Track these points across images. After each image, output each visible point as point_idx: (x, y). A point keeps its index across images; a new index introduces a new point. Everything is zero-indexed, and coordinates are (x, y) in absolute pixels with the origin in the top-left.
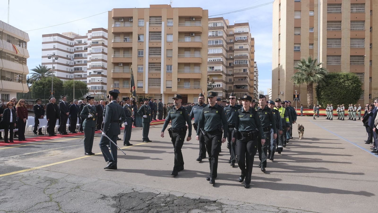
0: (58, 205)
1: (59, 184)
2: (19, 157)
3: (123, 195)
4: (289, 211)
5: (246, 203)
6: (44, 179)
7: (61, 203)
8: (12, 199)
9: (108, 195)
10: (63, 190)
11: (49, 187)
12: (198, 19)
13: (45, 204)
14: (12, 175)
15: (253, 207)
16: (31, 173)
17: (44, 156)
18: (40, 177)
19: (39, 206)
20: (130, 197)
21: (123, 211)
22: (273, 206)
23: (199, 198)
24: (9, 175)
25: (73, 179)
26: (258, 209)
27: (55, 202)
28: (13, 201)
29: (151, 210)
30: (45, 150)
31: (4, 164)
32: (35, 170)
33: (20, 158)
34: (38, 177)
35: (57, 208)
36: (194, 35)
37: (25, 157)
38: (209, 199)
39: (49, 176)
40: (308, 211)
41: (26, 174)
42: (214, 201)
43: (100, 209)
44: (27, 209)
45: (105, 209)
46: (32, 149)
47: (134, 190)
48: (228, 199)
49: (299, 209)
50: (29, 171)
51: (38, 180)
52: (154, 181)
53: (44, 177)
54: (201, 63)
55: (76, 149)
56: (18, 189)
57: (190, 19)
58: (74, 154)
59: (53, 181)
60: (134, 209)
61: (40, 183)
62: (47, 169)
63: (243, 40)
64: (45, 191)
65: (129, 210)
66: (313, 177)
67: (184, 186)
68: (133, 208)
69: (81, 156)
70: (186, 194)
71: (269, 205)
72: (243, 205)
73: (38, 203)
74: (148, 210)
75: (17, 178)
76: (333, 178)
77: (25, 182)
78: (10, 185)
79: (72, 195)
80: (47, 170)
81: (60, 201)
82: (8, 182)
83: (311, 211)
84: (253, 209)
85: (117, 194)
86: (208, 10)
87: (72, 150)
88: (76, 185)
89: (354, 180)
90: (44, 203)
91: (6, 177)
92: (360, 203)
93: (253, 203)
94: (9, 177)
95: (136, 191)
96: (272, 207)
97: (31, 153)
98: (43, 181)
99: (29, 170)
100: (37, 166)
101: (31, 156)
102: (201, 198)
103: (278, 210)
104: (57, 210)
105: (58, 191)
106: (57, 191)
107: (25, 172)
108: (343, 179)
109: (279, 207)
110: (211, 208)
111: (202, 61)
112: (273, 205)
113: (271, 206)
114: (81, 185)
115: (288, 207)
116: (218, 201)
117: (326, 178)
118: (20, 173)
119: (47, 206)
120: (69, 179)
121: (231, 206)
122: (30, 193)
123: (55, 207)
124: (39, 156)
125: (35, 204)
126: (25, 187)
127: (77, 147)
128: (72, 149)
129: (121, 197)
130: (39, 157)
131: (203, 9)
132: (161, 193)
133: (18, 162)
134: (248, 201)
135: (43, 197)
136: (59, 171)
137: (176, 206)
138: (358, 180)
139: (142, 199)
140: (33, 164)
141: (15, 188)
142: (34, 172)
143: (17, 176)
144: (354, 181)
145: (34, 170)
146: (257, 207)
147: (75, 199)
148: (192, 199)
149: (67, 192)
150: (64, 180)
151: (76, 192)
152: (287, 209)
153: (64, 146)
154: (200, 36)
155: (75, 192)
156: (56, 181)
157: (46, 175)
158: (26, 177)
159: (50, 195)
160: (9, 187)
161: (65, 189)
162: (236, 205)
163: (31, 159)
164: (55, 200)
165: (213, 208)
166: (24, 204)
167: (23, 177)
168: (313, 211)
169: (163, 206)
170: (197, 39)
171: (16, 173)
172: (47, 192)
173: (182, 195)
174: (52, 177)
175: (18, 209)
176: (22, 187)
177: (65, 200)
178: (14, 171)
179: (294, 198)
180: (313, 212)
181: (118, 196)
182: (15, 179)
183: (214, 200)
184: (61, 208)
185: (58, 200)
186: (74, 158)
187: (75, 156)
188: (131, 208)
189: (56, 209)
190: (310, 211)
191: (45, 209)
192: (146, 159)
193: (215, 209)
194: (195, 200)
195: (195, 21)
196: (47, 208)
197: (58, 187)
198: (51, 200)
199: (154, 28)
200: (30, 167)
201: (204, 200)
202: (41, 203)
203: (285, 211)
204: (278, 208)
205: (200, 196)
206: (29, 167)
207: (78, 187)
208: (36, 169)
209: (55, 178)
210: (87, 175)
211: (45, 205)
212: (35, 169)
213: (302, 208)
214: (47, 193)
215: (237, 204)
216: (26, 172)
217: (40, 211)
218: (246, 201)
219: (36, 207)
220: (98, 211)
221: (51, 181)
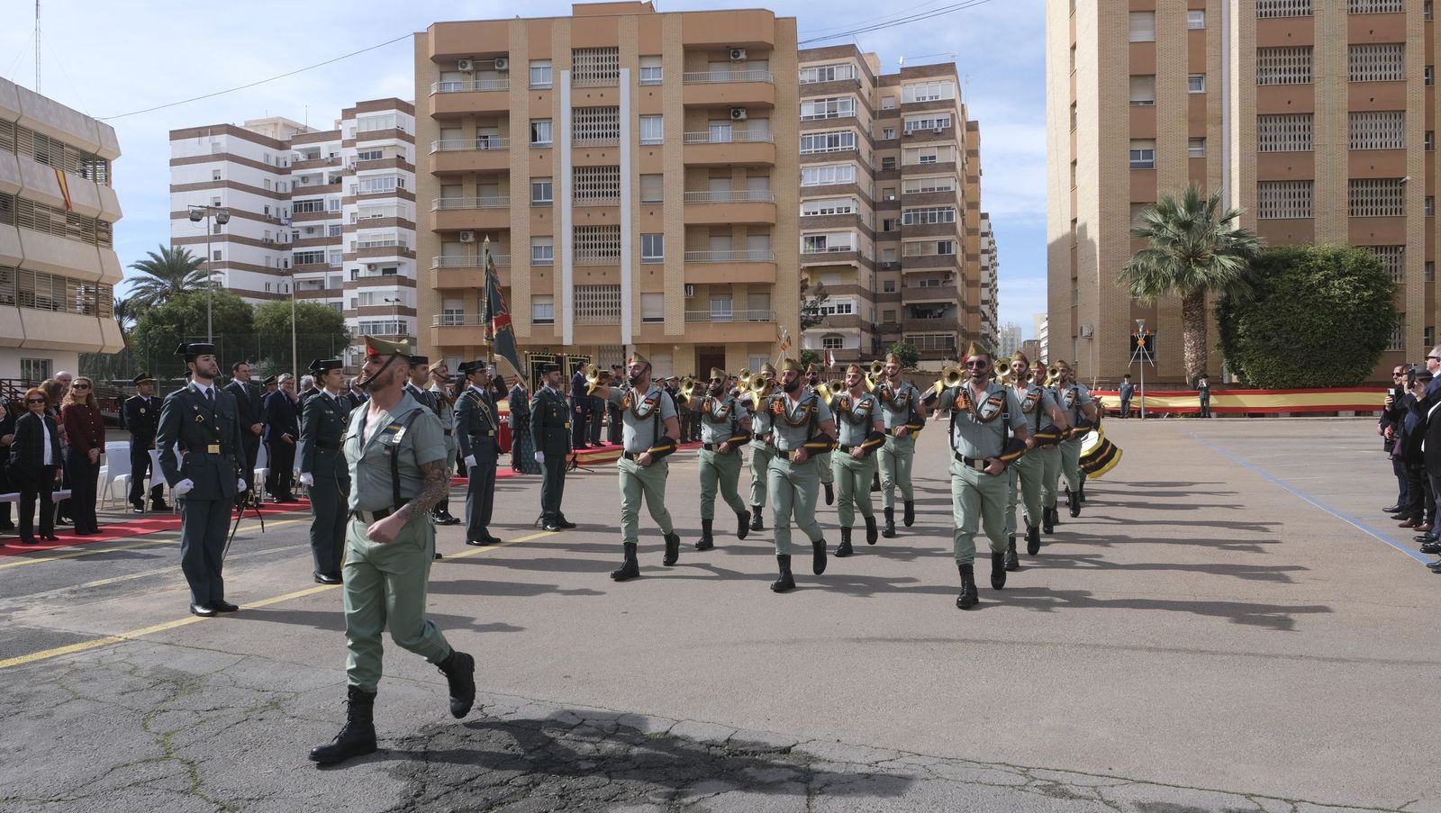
0: (190, 774)
1: (206, 694)
2: (67, 595)
3: (440, 733)
4: (1065, 782)
5: (904, 754)
6: (152, 675)
7: (201, 764)
8: (23, 754)
9: (385, 730)
10: (218, 717)
11: (167, 705)
12: (759, 52)
13: (143, 770)
14: (35, 662)
15: (931, 768)
16: (102, 653)
17: (162, 590)
18: (136, 668)
19: (119, 778)
20: (468, 736)
21: (432, 790)
22: (1008, 765)
23: (726, 738)
24: (23, 665)
25: (260, 675)
26: (948, 777)
27: (182, 761)
28: (23, 760)
29: (539, 785)
30: (167, 566)
31: (7, 623)
32: (120, 642)
33: (69, 600)
34: (129, 669)
35: (187, 785)
36: (743, 115)
37: (92, 594)
38: (763, 740)
39: (171, 665)
40: (1139, 782)
41: (85, 659)
42: (784, 749)
43: (349, 785)
44: (73, 791)
45: (366, 784)
46: (121, 564)
47: (485, 710)
48: (838, 741)
49: (1107, 772)
50: (100, 647)
51: (127, 679)
52: (566, 677)
53: (151, 670)
54: (773, 225)
55: (284, 560)
56: (49, 715)
57: (727, 53)
58: (274, 579)
59: (181, 683)
60: (477, 781)
61: (134, 691)
62: (165, 639)
63: (936, 129)
64: (149, 723)
65: (457, 787)
66: (1177, 651)
67: (676, 692)
68: (470, 780)
69: (302, 586)
70: (678, 722)
71: (990, 759)
72: (891, 760)
73: (118, 768)
74: (528, 785)
75: (52, 674)
76: (1253, 655)
77: (80, 687)
78: (22, 699)
79: (250, 735)
80: (166, 641)
81: (201, 758)
82: (15, 690)
83: (1152, 780)
84: (928, 776)
85: (417, 729)
86: (795, 18)
87: (270, 564)
88: (269, 696)
89: (1331, 660)
90: (141, 764)
91: (9, 671)
92: (1345, 746)
93: (931, 754)
94: (22, 671)
95: (493, 715)
96: (1003, 767)
97: (115, 580)
98: (145, 684)
99: (100, 643)
100: (132, 628)
101: (112, 592)
102: (734, 737)
103: (1021, 780)
104: (185, 792)
105: (198, 720)
106: (195, 719)
107: (82, 651)
108: (1290, 657)
109: (1028, 769)
110: (769, 773)
111: (776, 215)
112: (1009, 762)
113: (1000, 764)
114: (287, 696)
115: (1065, 769)
116: (798, 748)
117: (1227, 653)
118: (63, 655)
119: (149, 779)
120: (245, 674)
121: (844, 765)
122: (92, 729)
123: (179, 782)
124: (145, 591)
125: (103, 772)
126: (78, 708)
127: (288, 556)
128: (270, 561)
129: (433, 739)
130: (144, 594)
131: (776, 16)
132: (585, 722)
133: (63, 613)
134: (914, 749)
135: (139, 743)
136: (212, 646)
137: (638, 768)
138: (1349, 661)
139: (511, 745)
140: (119, 621)
141: (39, 712)
142: (117, 650)
143: (52, 668)
144: (1335, 664)
145: (119, 645)
146: (944, 770)
147: (258, 750)
148: (701, 743)
149: (230, 722)
150: (226, 678)
151: (265, 722)
152: (1057, 776)
153: (240, 552)
154: (768, 118)
155: (261, 724)
156: (193, 681)
157: (160, 663)
158: (83, 671)
159: (167, 734)
160: (17, 710)
161: (224, 712)
162: (867, 761)
163: (112, 603)
164: (183, 753)
165: (774, 774)
166: (65, 769)
167: (74, 670)
168: (1160, 782)
169: (587, 770)
170: (757, 131)
171: (49, 655)
172: (157, 725)
173: (664, 730)
174: (184, 669)
175: (40, 792)
176: (64, 706)
177: (217, 755)
178: (43, 649)
179: (1090, 731)
180: (1157, 784)
181: (421, 735)
182: (43, 679)
183: (783, 743)
184: (199, 784)
185: (191, 754)
186: (274, 597)
187: (278, 588)
188: (463, 778)
189: (181, 788)
190: (1146, 782)
191: (138, 790)
192: (544, 594)
193: (784, 778)
194: (713, 745)
195: (747, 60)
196: (150, 783)
197: (201, 706)
198: (168, 756)
199: (589, 92)
200: (105, 633)
201: (744, 744)
202: (127, 765)
203: (1050, 783)
204: (1024, 769)
205: (732, 731)
206: (99, 631)
207: (275, 704)
208: (126, 640)
209: (193, 673)
210: (314, 657)
211: (144, 772)
212: (121, 639)
213: (1117, 771)
214: (154, 729)
215: (871, 759)
216: (87, 650)
217: (120, 797)
218: (905, 747)
219: (107, 783)
220: (339, 791)
221: (175, 682)
